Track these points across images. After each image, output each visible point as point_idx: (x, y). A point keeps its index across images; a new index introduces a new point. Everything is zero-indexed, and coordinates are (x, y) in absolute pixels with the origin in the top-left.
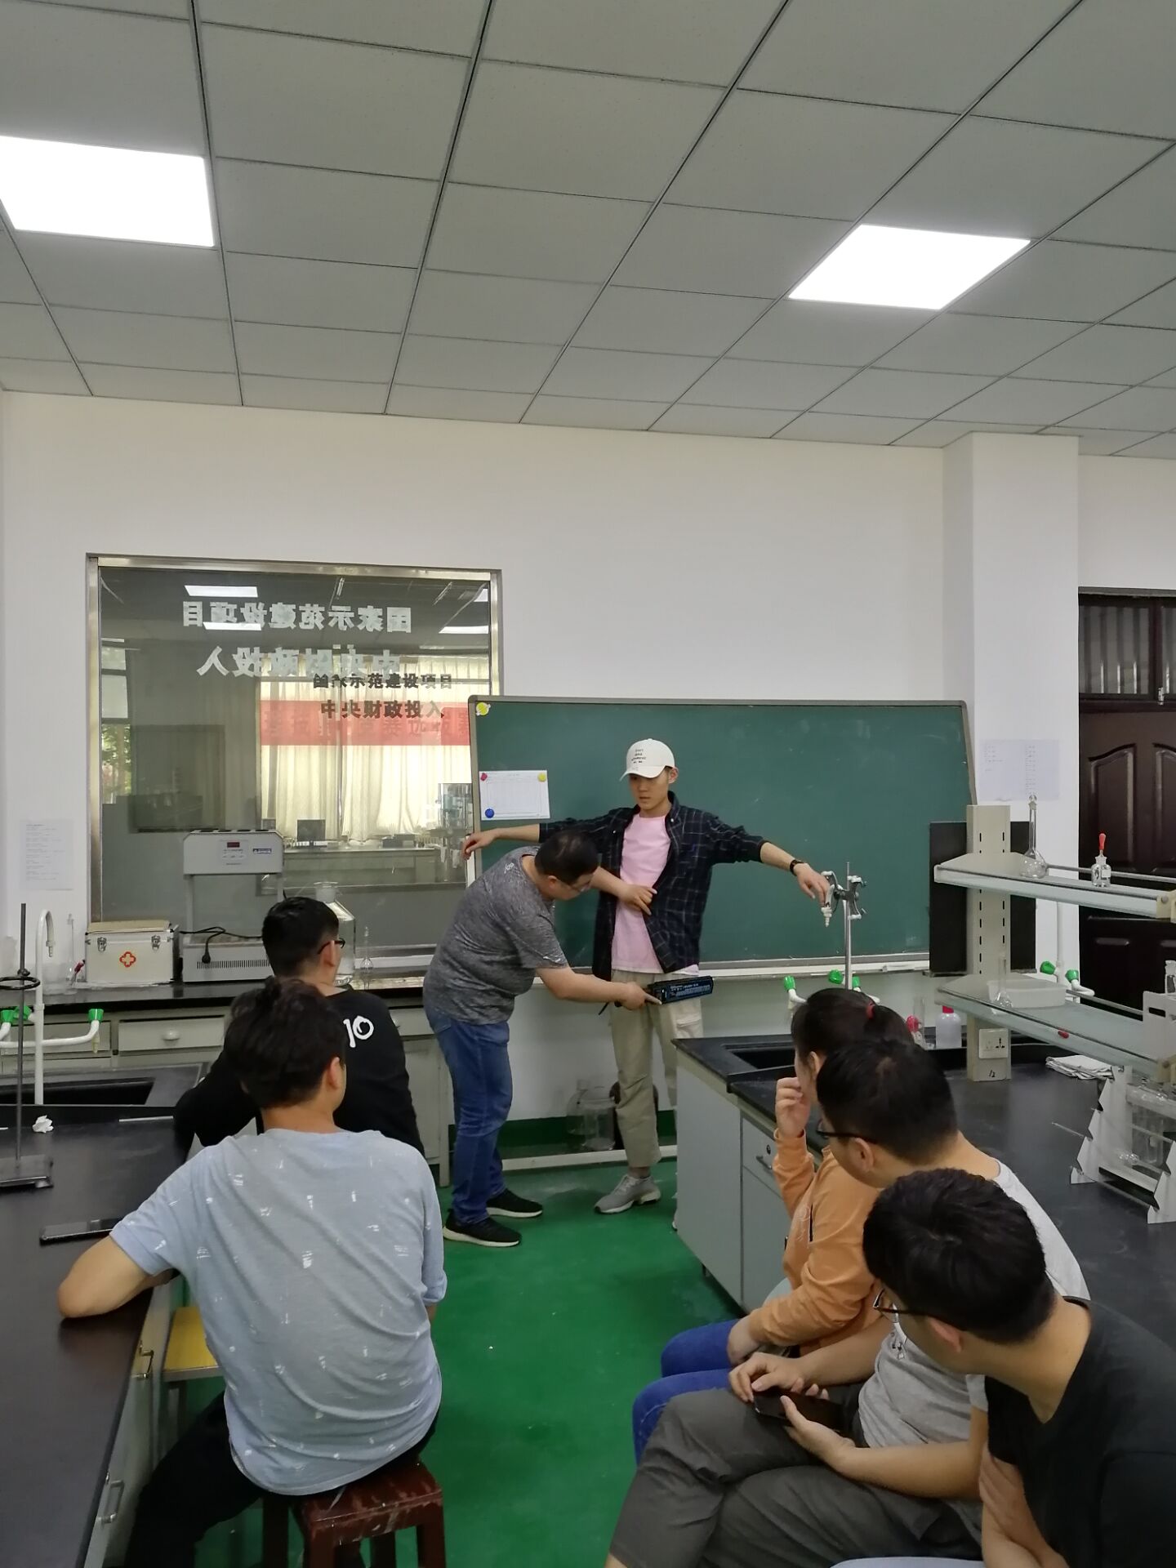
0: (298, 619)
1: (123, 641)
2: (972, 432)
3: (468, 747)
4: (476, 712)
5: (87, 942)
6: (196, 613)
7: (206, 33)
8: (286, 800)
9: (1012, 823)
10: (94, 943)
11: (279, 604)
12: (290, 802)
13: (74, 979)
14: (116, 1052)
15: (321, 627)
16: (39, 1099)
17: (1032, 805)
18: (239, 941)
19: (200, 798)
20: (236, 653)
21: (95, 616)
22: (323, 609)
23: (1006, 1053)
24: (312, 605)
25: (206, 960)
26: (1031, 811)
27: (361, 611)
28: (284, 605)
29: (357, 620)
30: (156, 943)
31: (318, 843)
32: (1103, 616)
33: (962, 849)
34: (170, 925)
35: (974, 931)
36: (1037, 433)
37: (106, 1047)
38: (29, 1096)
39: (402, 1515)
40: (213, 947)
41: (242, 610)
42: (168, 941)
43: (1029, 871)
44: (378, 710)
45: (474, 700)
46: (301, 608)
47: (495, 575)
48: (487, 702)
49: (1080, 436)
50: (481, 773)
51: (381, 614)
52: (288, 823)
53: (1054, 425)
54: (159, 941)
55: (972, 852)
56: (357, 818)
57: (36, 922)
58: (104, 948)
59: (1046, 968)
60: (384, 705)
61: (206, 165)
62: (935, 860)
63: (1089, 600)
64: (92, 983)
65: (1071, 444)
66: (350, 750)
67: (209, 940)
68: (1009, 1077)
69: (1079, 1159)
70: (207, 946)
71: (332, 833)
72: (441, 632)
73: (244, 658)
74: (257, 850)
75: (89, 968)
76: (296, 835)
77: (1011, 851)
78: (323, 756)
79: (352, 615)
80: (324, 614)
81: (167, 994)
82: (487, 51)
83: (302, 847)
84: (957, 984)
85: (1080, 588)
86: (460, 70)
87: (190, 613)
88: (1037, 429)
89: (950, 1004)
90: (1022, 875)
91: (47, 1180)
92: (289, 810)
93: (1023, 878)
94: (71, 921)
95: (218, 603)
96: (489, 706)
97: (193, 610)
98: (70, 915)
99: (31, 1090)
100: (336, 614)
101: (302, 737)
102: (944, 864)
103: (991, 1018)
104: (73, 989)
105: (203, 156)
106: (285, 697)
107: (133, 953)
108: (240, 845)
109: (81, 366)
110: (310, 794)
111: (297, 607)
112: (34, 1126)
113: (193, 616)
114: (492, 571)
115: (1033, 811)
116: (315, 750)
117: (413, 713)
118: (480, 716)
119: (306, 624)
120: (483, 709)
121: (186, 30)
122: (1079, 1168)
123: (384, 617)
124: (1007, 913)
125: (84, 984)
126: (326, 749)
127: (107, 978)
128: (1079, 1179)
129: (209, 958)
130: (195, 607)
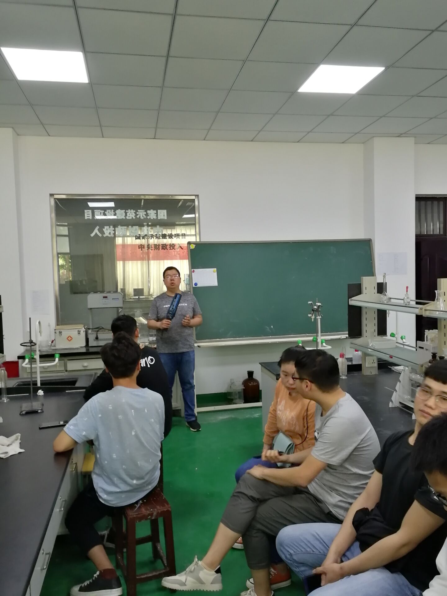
0: (126, 215)
1: (66, 224)
2: (373, 137)
3: (188, 260)
4: (190, 247)
5: (55, 333)
6: (89, 214)
7: (79, 10)
8: (129, 281)
9: (378, 283)
10: (58, 333)
11: (119, 210)
12: (130, 281)
13: (51, 346)
14: (66, 371)
15: (134, 218)
16: (39, 385)
17: (384, 277)
18: (108, 331)
19: (96, 281)
20: (104, 228)
21: (53, 215)
22: (135, 211)
23: (376, 365)
24: (131, 210)
25: (97, 338)
26: (384, 279)
27: (148, 212)
28: (121, 210)
29: (147, 215)
30: (79, 333)
31: (141, 297)
32: (426, 205)
33: (359, 292)
34: (84, 326)
35: (364, 322)
36: (398, 136)
37: (63, 369)
38: (35, 384)
39: (158, 513)
40: (99, 333)
41: (106, 212)
42: (83, 332)
43: (383, 300)
44: (159, 248)
45: (189, 243)
46: (127, 211)
47: (197, 197)
48: (194, 244)
49: (415, 137)
50: (192, 270)
51: (156, 212)
52: (130, 290)
53: (404, 133)
54: (80, 332)
55: (363, 294)
56: (155, 287)
57: (35, 325)
58: (61, 335)
59: (392, 335)
60: (161, 245)
61: (83, 54)
62: (350, 297)
63: (419, 199)
64: (57, 347)
65: (412, 140)
66: (152, 262)
67: (98, 331)
68: (377, 373)
69: (392, 399)
70: (97, 333)
71: (147, 293)
72: (183, 217)
73: (107, 230)
74: (114, 299)
75: (56, 341)
76: (133, 294)
77: (378, 293)
78: (142, 265)
79: (145, 213)
80: (135, 213)
81: (84, 350)
82: (179, 11)
83: (136, 299)
84: (358, 341)
85: (416, 195)
86: (169, 19)
87: (87, 214)
88: (398, 135)
89: (357, 349)
90: (380, 302)
91: (42, 410)
92: (131, 286)
93: (381, 303)
94: (49, 325)
95: (97, 210)
96: (195, 245)
97: (88, 213)
98: (49, 323)
99: (36, 382)
100: (139, 213)
101: (134, 258)
102: (353, 298)
103: (368, 352)
104: (51, 349)
105: (82, 52)
106: (127, 243)
107: (71, 336)
108: (108, 297)
109: (45, 126)
110: (138, 280)
111: (125, 211)
112: (37, 393)
113: (88, 215)
114: (195, 195)
115: (385, 279)
116: (139, 262)
117: (172, 248)
118: (192, 249)
119: (129, 217)
120: (193, 247)
121: (72, 10)
122: (392, 401)
123: (157, 213)
124: (376, 316)
125: (55, 347)
126: (143, 262)
127: (63, 345)
128: (392, 406)
129: (98, 338)
130: (89, 212)
